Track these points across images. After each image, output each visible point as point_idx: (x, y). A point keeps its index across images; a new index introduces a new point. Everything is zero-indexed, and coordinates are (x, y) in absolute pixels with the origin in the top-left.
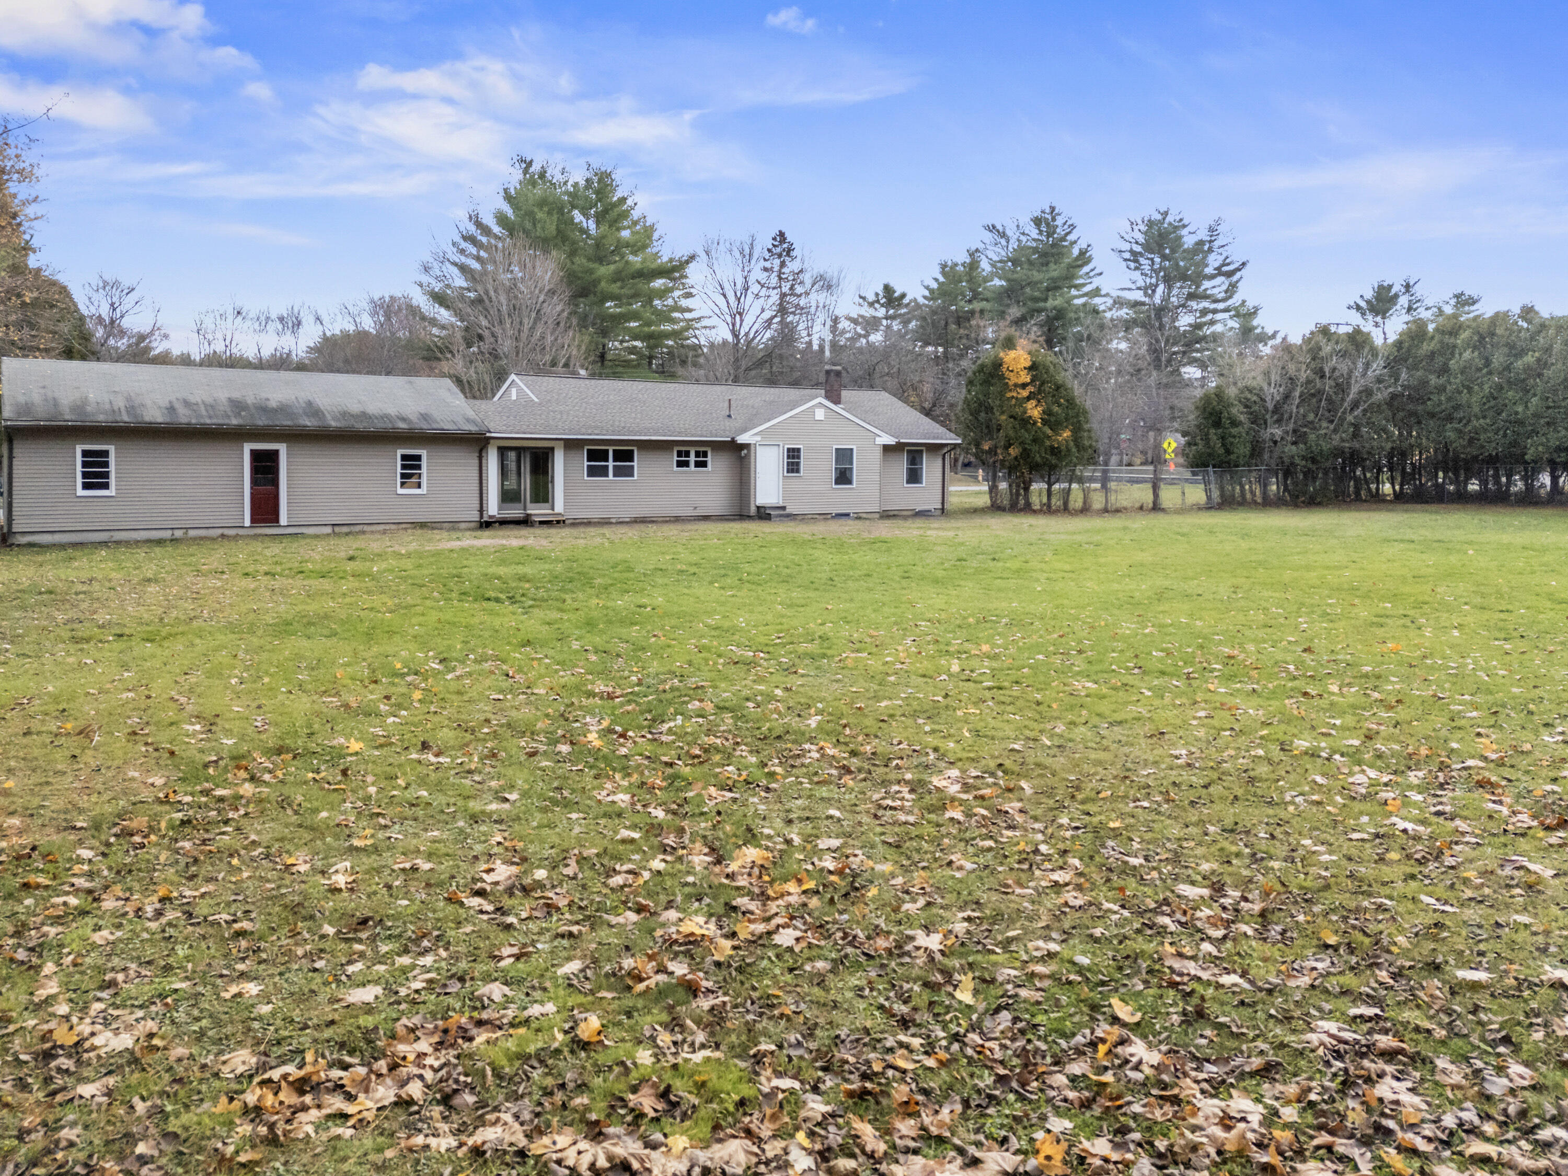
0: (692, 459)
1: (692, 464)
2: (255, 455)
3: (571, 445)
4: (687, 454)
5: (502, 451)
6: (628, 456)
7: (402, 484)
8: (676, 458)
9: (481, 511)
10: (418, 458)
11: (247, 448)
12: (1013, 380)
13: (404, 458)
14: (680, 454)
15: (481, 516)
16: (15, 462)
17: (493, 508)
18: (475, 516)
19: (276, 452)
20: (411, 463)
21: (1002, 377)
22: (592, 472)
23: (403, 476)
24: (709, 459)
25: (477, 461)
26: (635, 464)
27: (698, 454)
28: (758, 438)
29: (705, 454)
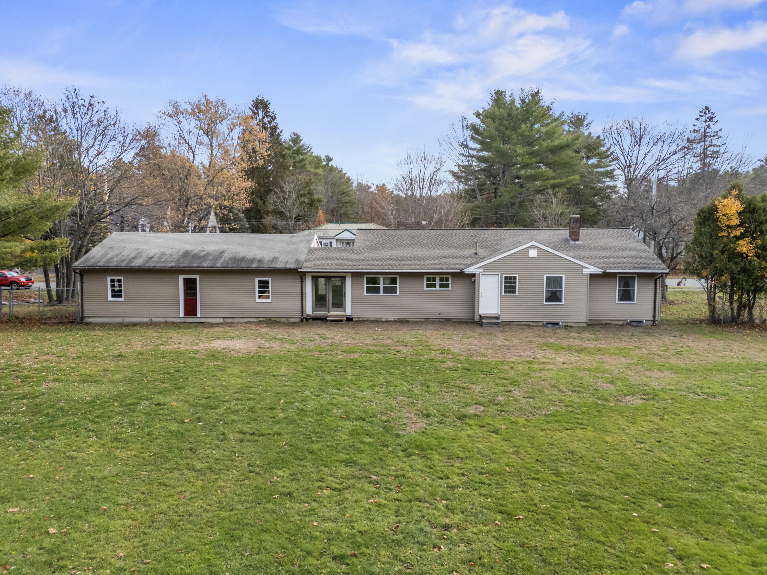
0: (438, 282)
1: (438, 286)
2: (185, 280)
3: (356, 275)
4: (434, 280)
5: (315, 278)
6: (394, 281)
7: (260, 297)
8: (425, 282)
9: (302, 312)
10: (267, 282)
11: (181, 278)
12: (724, 221)
13: (260, 282)
14: (428, 280)
15: (302, 315)
16: (84, 285)
17: (309, 311)
18: (299, 315)
19: (195, 280)
20: (264, 285)
21: (717, 220)
22: (369, 290)
23: (260, 292)
24: (450, 283)
25: (300, 284)
26: (398, 286)
27: (441, 280)
28: (482, 270)
29: (447, 280)
